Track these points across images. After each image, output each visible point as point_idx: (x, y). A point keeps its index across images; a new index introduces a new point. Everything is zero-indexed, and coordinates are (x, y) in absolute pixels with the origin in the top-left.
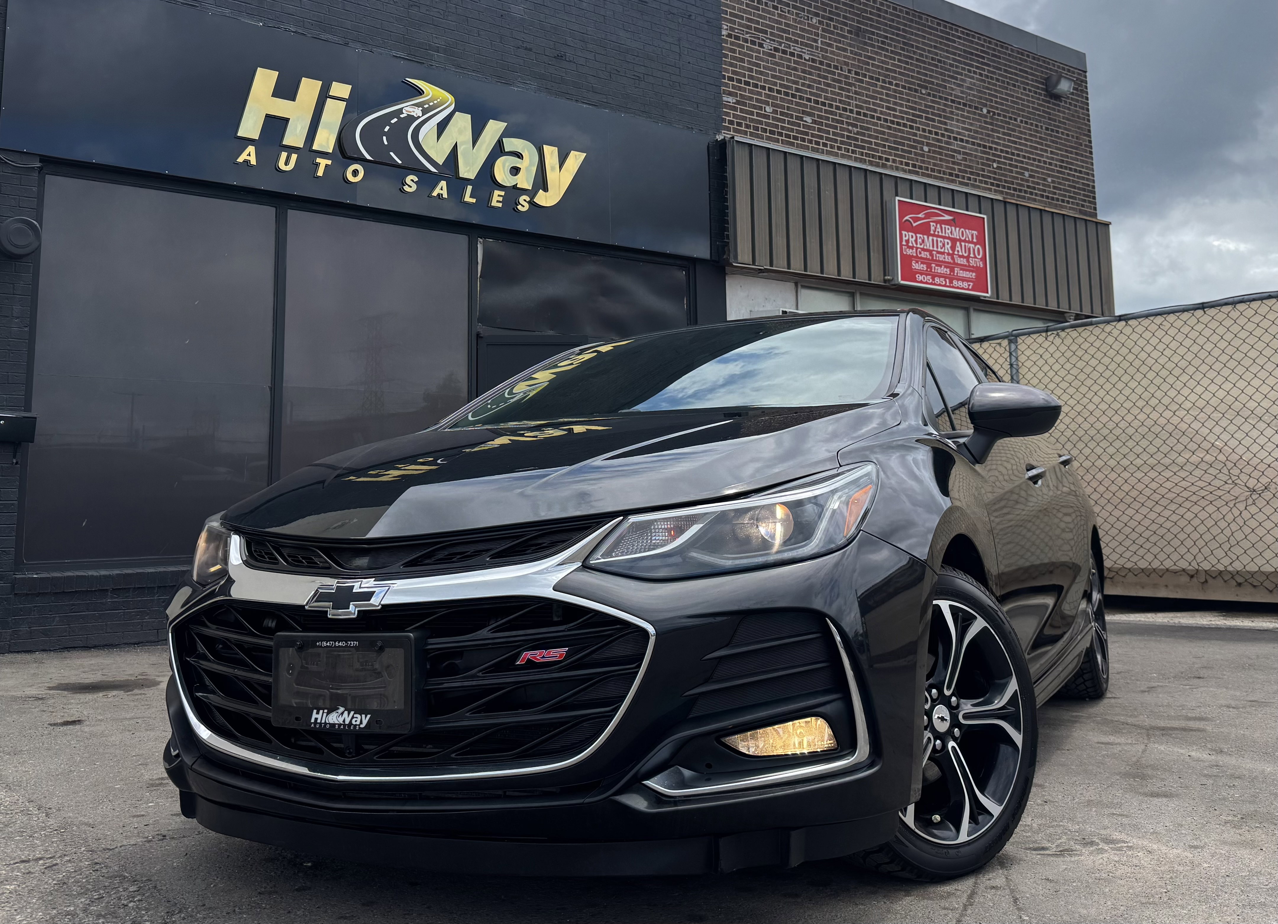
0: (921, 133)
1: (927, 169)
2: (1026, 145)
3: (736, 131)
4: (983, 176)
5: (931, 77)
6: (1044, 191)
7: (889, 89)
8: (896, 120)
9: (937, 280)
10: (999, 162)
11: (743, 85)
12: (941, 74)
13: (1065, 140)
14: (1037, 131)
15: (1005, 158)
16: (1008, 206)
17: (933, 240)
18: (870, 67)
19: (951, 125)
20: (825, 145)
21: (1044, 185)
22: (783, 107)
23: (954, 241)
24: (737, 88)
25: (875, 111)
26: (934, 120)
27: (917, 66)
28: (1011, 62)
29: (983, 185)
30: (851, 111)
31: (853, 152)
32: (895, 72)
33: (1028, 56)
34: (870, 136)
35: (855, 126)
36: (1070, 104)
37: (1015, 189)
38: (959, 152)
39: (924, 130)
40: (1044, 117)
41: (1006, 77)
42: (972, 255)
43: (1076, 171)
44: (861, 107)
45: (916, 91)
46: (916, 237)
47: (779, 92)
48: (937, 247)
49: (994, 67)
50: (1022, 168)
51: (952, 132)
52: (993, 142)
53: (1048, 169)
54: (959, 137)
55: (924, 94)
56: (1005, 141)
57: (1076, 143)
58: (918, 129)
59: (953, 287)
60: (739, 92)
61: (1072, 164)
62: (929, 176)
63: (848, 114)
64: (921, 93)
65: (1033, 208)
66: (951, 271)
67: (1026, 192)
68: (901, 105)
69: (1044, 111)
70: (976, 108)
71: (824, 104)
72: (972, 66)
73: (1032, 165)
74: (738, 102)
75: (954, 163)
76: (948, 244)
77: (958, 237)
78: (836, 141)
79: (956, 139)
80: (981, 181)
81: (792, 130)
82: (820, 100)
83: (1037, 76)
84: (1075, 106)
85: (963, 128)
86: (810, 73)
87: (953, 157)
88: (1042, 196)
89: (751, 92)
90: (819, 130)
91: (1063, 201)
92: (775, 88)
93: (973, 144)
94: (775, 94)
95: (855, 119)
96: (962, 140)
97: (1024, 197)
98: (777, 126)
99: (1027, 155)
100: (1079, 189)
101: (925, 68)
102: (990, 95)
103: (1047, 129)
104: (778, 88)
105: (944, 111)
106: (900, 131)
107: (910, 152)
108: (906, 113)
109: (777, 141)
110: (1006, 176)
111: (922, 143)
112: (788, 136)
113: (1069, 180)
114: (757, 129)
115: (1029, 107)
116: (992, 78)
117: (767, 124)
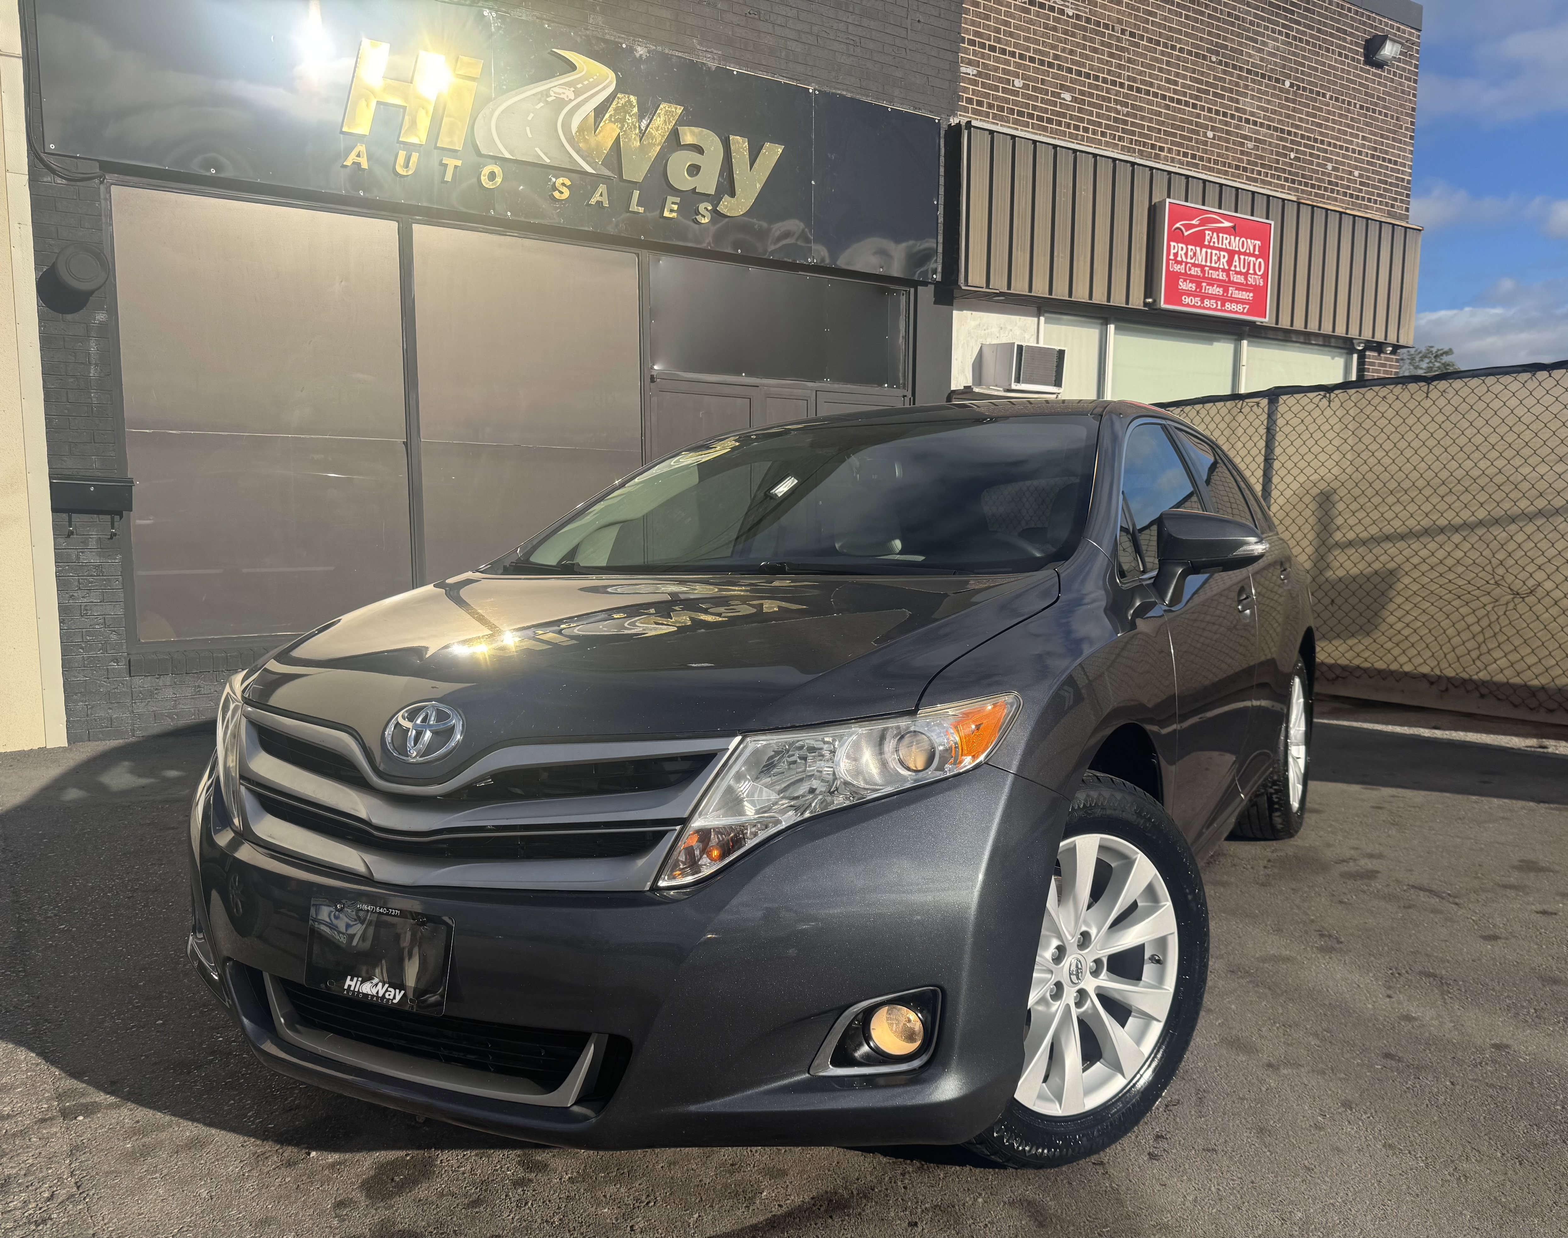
0: (1206, 113)
1: (1209, 161)
2: (1333, 129)
3: (976, 112)
4: (1276, 169)
5: (1225, 39)
6: (1348, 188)
7: (1170, 55)
8: (1176, 97)
9: (1207, 302)
10: (1297, 151)
11: (987, 51)
12: (1239, 35)
13: (1383, 121)
14: (1349, 111)
15: (1306, 146)
16: (1303, 208)
17: (1207, 252)
18: (1150, 27)
19: (1244, 103)
20: (1086, 130)
21: (1349, 180)
22: (1036, 80)
23: (1231, 253)
24: (979, 55)
25: (1151, 85)
26: (1222, 97)
27: (1209, 25)
28: (1326, 18)
29: (1276, 181)
30: (1122, 85)
31: (1121, 139)
32: (1180, 32)
33: (1349, 10)
34: (1143, 118)
35: (1126, 105)
36: (1395, 74)
37: (1313, 186)
38: (1250, 139)
39: (1210, 110)
40: (1360, 92)
41: (1318, 39)
42: (1251, 271)
43: (1390, 161)
44: (1134, 80)
45: (1204, 58)
46: (1187, 249)
47: (1032, 60)
48: (1211, 262)
49: (1305, 26)
50: (1325, 159)
51: (1244, 112)
52: (1293, 125)
53: (1356, 160)
54: (1252, 118)
55: (1214, 62)
56: (1307, 122)
57: (1395, 125)
58: (1202, 108)
59: (1225, 311)
60: (981, 60)
61: (1386, 153)
62: (1211, 169)
63: (1117, 88)
64: (1211, 61)
65: (1331, 210)
66: (1224, 292)
67: (1326, 189)
68: (1184, 77)
69: (1361, 84)
70: (1277, 80)
71: (1088, 76)
72: (1277, 24)
73: (1338, 155)
74: (979, 74)
75: (1242, 153)
76: (1224, 257)
77: (1237, 249)
78: (1100, 125)
79: (1247, 121)
80: (1273, 176)
81: (1046, 111)
82: (1083, 70)
83: (1358, 37)
84: (1401, 76)
85: (1259, 107)
86: (1074, 35)
87: (1242, 144)
88: (1345, 194)
89: (997, 60)
90: (1080, 110)
91: (1369, 200)
92: (1028, 54)
93: (1269, 128)
94: (1027, 63)
95: (1126, 96)
96: (1255, 123)
97: (1323, 196)
98: (1027, 106)
99: (1332, 141)
100: (1391, 184)
101: (1218, 28)
102: (1296, 62)
103: (1362, 107)
104: (1031, 55)
105: (1237, 85)
106: (1180, 111)
107: (1190, 139)
108: (1189, 87)
109: (1026, 125)
110: (1304, 169)
111: (1206, 127)
112: (1041, 119)
113: (1379, 173)
114: (1001, 109)
115: (1342, 78)
116: (1301, 40)
117: (1015, 103)
